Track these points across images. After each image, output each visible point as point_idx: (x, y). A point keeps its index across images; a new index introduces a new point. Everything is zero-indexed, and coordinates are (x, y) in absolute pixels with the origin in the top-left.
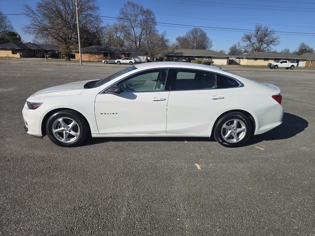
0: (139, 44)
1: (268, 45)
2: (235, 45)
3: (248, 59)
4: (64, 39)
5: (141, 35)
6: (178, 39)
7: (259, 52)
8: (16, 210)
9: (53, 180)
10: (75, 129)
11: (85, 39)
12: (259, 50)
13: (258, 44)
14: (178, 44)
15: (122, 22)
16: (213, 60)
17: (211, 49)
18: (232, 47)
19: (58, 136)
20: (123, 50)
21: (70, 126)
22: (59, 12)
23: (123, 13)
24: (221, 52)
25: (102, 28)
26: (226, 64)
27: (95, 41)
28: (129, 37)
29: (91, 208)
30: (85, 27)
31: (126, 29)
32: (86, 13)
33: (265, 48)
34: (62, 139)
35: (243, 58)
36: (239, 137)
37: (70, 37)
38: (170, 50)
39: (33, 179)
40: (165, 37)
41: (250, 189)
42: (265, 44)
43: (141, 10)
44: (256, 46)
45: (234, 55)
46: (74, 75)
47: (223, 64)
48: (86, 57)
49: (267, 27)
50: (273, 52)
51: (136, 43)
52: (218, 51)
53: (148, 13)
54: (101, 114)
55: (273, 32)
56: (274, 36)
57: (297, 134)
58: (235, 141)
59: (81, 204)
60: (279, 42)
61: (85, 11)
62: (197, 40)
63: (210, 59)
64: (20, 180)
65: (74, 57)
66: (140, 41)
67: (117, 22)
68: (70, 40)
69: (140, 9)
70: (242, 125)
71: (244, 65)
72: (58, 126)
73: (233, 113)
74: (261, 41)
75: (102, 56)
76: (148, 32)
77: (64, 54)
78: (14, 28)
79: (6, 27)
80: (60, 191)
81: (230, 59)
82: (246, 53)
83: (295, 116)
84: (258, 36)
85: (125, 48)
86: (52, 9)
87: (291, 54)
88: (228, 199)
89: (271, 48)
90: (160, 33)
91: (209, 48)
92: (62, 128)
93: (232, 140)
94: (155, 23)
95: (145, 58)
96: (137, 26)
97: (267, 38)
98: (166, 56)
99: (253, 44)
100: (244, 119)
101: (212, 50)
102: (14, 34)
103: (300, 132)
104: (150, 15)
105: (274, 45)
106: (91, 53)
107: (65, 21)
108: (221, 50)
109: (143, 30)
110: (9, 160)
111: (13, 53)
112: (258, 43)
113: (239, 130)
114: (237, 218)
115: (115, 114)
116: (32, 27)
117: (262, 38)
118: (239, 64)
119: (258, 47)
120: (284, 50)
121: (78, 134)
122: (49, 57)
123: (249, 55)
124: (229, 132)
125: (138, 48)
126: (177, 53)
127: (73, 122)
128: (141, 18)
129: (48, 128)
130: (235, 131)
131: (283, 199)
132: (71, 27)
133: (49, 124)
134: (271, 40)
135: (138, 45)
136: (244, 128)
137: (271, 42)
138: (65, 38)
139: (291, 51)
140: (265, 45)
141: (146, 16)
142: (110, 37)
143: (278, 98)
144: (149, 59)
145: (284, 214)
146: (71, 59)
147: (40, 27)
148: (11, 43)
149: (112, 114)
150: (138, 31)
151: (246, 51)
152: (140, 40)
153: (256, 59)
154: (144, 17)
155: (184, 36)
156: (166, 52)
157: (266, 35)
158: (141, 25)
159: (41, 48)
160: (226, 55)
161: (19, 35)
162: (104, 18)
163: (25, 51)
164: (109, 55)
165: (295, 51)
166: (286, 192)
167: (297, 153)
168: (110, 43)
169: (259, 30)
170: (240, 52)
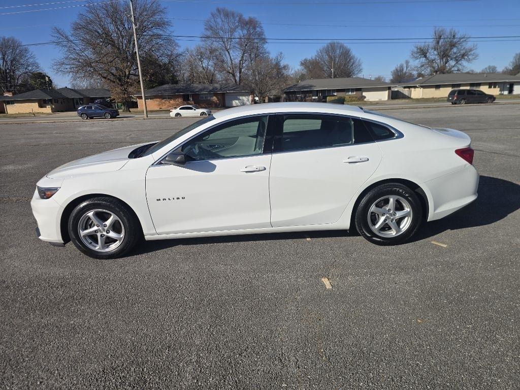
0: (240, 76)
1: (457, 61)
2: (402, 66)
3: (424, 87)
4: (118, 78)
5: (241, 62)
6: (304, 64)
7: (443, 75)
8: (6, 375)
9: (75, 319)
10: (116, 227)
11: (153, 75)
12: (442, 71)
13: (440, 62)
14: (305, 72)
15: (209, 42)
16: (364, 94)
17: (360, 75)
18: (397, 70)
19: (90, 241)
20: (215, 89)
21: (108, 223)
22: (107, 34)
23: (211, 28)
24: (378, 80)
25: (179, 55)
26: (386, 98)
27: (168, 77)
28: (222, 67)
29: (132, 369)
30: (150, 56)
31: (217, 53)
32: (150, 33)
33: (454, 66)
34: (96, 247)
35: (415, 87)
36: (401, 227)
37: (127, 73)
38: (291, 83)
39: (42, 318)
40: (281, 62)
41: (419, 321)
42: (451, 59)
43: (239, 21)
44: (436, 65)
45: (400, 82)
46: (133, 136)
47: (382, 100)
48: (153, 104)
49: (454, 31)
50: (468, 73)
51: (234, 76)
52: (373, 79)
53: (251, 24)
54: (157, 200)
55: (465, 39)
56: (468, 45)
57: (509, 215)
58: (393, 233)
59: (117, 362)
60: (477, 56)
61: (150, 29)
62: (336, 62)
63: (359, 93)
64: (20, 321)
65: (135, 105)
66: (240, 73)
67: (201, 44)
68: (128, 78)
69: (237, 19)
70: (404, 205)
71: (418, 98)
72: (88, 224)
73: (387, 186)
74: (445, 55)
75: (180, 100)
76: (253, 56)
77: (120, 103)
78: (41, 67)
79: (28, 66)
80: (84, 339)
81: (393, 89)
82: (421, 78)
83: (506, 181)
84: (440, 48)
85: (216, 85)
86: (96, 31)
87: (499, 74)
88: (377, 343)
89: (464, 66)
90: (273, 56)
91: (358, 73)
92: (95, 228)
93: (389, 232)
94: (264, 40)
95: (250, 98)
96: (234, 46)
97: (455, 50)
98: (286, 93)
99: (433, 61)
100: (407, 195)
101: (362, 77)
102: (42, 76)
103: (514, 211)
104: (254, 28)
105: (469, 61)
106: (162, 97)
107: (119, 49)
108: (377, 76)
109: (244, 54)
110: (8, 287)
111: (41, 106)
112: (440, 59)
113: (399, 214)
114: (392, 378)
115: (181, 198)
116: (66, 61)
117: (447, 50)
118: (409, 98)
119: (441, 67)
120: (486, 68)
121: (122, 236)
123: (425, 82)
124: (382, 219)
125: (238, 83)
126: (304, 87)
127: (112, 217)
128: (239, 33)
129: (71, 229)
130: (391, 215)
131: (479, 339)
132: (127, 57)
133: (73, 222)
134: (462, 52)
135: (237, 79)
136: (409, 210)
137: (463, 56)
138: (120, 75)
139: (500, 69)
140: (452, 63)
141: (248, 30)
142: (192, 69)
143: (466, 154)
144: (257, 101)
145: (480, 367)
146: (131, 110)
147: (79, 62)
148: (38, 90)
149: (175, 199)
150: (236, 56)
151: (420, 75)
152: (240, 70)
153: (438, 87)
154: (245, 32)
155: (313, 58)
156: (284, 86)
157: (453, 45)
158: (241, 45)
159: (83, 95)
160: (386, 83)
161: (49, 78)
162: (179, 38)
163: (59, 102)
164: (191, 99)
165: (506, 68)
166: (485, 325)
167: (508, 251)
168: (192, 79)
169: (441, 37)
170: (410, 78)
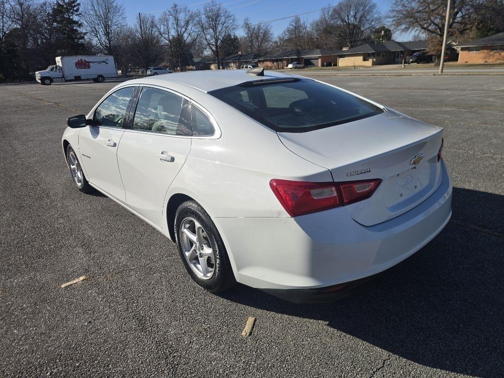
54: (83, 155)
111: (364, 59)
115: (89, 157)
122: (412, 62)
124: (193, 247)
148: (367, 45)
159: (405, 48)
163: (382, 54)
